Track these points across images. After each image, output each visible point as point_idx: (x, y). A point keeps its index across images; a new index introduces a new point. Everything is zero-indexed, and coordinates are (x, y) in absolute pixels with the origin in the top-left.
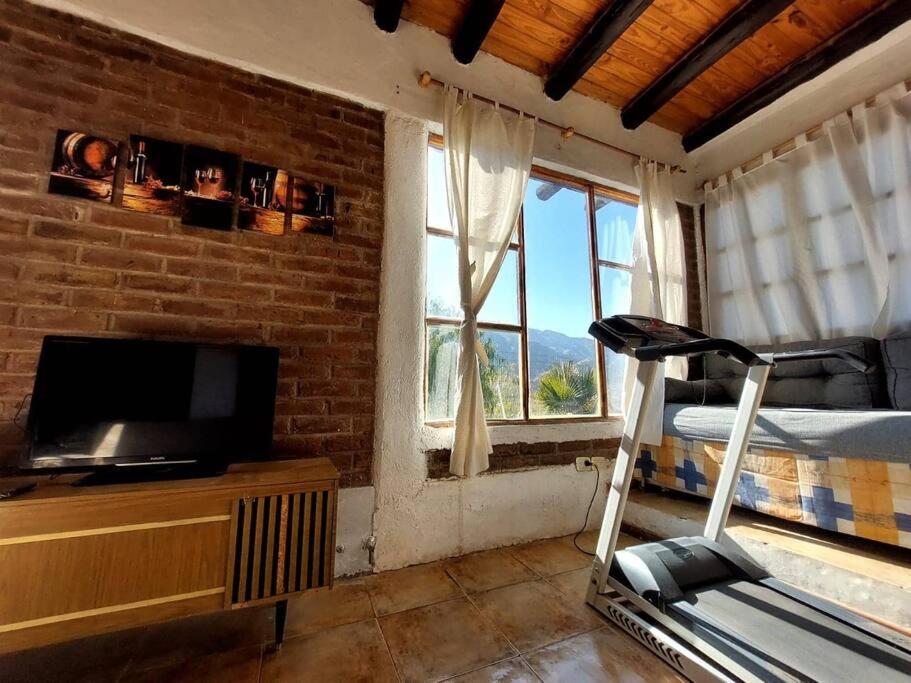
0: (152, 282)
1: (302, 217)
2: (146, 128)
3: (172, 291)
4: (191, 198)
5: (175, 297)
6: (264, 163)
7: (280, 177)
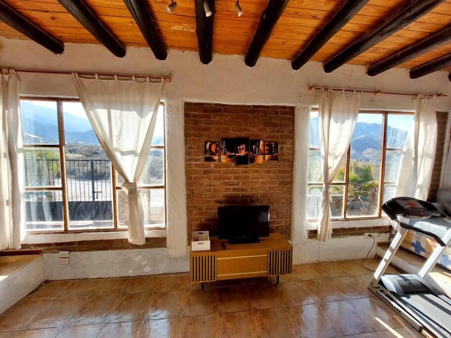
0: (230, 183)
1: (268, 156)
2: (224, 136)
3: (235, 185)
4: (237, 156)
5: (236, 187)
6: (256, 139)
7: (261, 143)
